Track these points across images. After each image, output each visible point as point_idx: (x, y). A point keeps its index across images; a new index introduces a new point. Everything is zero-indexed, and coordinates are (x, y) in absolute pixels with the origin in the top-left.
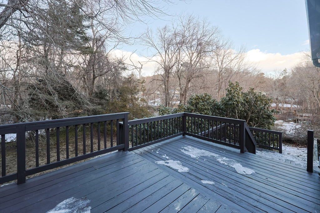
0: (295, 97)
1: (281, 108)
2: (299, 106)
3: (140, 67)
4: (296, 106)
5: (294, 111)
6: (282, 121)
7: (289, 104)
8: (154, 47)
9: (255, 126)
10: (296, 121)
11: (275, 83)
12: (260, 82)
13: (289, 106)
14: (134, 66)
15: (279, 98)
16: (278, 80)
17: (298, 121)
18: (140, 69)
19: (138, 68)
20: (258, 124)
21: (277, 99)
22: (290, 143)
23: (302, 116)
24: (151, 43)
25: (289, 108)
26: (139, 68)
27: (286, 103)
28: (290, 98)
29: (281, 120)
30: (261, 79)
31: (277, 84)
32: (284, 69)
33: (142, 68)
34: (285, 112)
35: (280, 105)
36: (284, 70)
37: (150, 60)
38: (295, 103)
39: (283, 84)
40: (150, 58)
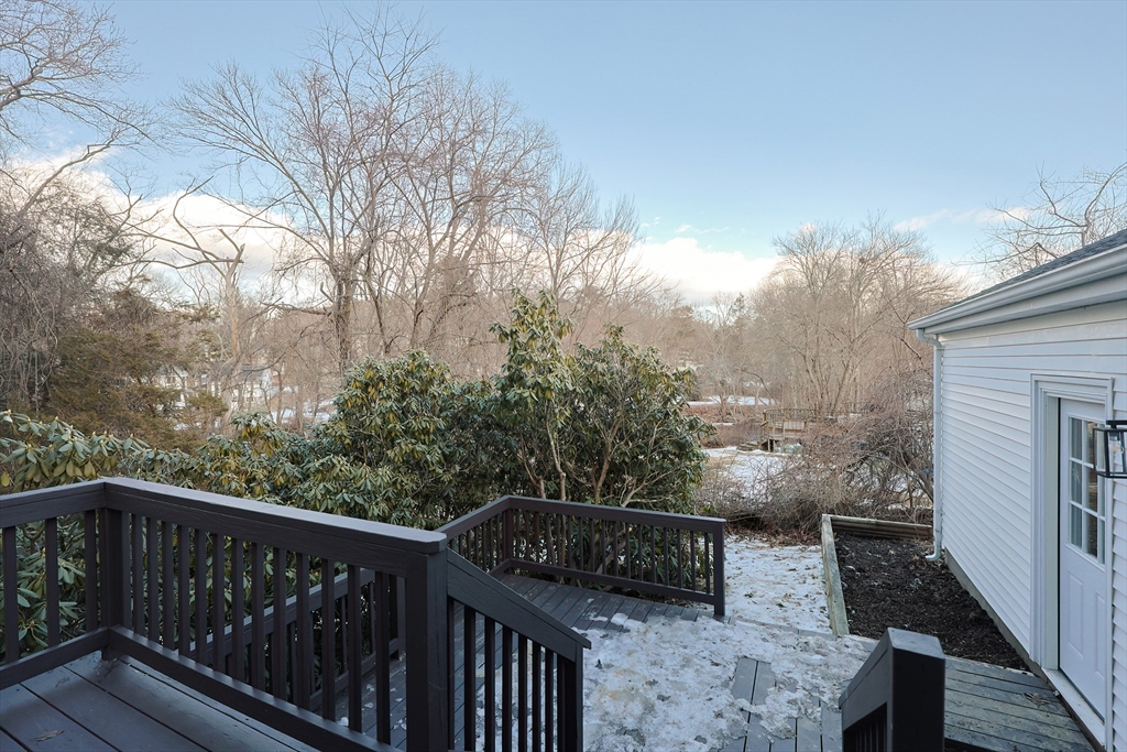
0: (765, 377)
1: (732, 408)
2: (773, 402)
3: (234, 258)
4: (766, 401)
5: (763, 416)
6: (735, 448)
7: (752, 395)
8: (274, 162)
9: (633, 492)
10: (768, 446)
11: (716, 335)
12: (680, 333)
13: (751, 401)
14: (199, 249)
15: (729, 381)
16: (725, 329)
17: (772, 444)
18: (231, 264)
19: (218, 260)
20: (645, 483)
21: (723, 383)
22: (753, 529)
23: (782, 430)
24: (258, 142)
25: (750, 408)
26: (228, 261)
27: (744, 393)
28: (752, 379)
29: (732, 444)
30: (683, 324)
31: (723, 339)
32: (738, 296)
33: (238, 260)
34: (742, 419)
35: (730, 400)
36: (739, 300)
37: (255, 222)
38: (765, 393)
39: (735, 338)
40: (254, 211)
